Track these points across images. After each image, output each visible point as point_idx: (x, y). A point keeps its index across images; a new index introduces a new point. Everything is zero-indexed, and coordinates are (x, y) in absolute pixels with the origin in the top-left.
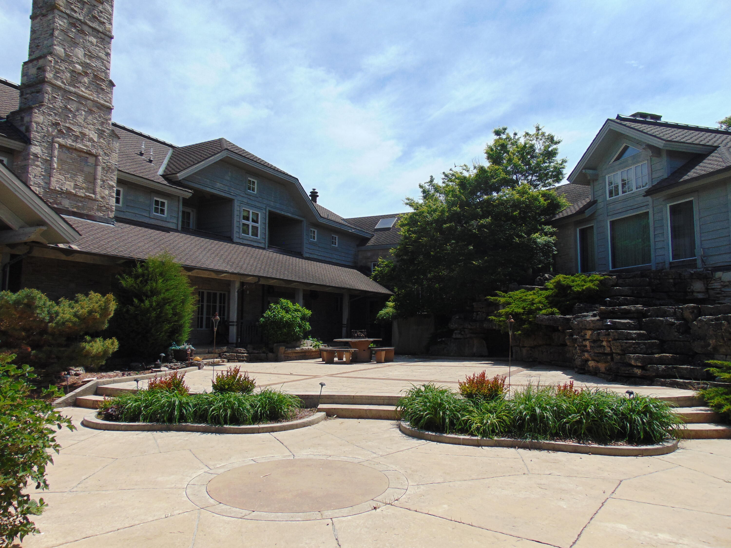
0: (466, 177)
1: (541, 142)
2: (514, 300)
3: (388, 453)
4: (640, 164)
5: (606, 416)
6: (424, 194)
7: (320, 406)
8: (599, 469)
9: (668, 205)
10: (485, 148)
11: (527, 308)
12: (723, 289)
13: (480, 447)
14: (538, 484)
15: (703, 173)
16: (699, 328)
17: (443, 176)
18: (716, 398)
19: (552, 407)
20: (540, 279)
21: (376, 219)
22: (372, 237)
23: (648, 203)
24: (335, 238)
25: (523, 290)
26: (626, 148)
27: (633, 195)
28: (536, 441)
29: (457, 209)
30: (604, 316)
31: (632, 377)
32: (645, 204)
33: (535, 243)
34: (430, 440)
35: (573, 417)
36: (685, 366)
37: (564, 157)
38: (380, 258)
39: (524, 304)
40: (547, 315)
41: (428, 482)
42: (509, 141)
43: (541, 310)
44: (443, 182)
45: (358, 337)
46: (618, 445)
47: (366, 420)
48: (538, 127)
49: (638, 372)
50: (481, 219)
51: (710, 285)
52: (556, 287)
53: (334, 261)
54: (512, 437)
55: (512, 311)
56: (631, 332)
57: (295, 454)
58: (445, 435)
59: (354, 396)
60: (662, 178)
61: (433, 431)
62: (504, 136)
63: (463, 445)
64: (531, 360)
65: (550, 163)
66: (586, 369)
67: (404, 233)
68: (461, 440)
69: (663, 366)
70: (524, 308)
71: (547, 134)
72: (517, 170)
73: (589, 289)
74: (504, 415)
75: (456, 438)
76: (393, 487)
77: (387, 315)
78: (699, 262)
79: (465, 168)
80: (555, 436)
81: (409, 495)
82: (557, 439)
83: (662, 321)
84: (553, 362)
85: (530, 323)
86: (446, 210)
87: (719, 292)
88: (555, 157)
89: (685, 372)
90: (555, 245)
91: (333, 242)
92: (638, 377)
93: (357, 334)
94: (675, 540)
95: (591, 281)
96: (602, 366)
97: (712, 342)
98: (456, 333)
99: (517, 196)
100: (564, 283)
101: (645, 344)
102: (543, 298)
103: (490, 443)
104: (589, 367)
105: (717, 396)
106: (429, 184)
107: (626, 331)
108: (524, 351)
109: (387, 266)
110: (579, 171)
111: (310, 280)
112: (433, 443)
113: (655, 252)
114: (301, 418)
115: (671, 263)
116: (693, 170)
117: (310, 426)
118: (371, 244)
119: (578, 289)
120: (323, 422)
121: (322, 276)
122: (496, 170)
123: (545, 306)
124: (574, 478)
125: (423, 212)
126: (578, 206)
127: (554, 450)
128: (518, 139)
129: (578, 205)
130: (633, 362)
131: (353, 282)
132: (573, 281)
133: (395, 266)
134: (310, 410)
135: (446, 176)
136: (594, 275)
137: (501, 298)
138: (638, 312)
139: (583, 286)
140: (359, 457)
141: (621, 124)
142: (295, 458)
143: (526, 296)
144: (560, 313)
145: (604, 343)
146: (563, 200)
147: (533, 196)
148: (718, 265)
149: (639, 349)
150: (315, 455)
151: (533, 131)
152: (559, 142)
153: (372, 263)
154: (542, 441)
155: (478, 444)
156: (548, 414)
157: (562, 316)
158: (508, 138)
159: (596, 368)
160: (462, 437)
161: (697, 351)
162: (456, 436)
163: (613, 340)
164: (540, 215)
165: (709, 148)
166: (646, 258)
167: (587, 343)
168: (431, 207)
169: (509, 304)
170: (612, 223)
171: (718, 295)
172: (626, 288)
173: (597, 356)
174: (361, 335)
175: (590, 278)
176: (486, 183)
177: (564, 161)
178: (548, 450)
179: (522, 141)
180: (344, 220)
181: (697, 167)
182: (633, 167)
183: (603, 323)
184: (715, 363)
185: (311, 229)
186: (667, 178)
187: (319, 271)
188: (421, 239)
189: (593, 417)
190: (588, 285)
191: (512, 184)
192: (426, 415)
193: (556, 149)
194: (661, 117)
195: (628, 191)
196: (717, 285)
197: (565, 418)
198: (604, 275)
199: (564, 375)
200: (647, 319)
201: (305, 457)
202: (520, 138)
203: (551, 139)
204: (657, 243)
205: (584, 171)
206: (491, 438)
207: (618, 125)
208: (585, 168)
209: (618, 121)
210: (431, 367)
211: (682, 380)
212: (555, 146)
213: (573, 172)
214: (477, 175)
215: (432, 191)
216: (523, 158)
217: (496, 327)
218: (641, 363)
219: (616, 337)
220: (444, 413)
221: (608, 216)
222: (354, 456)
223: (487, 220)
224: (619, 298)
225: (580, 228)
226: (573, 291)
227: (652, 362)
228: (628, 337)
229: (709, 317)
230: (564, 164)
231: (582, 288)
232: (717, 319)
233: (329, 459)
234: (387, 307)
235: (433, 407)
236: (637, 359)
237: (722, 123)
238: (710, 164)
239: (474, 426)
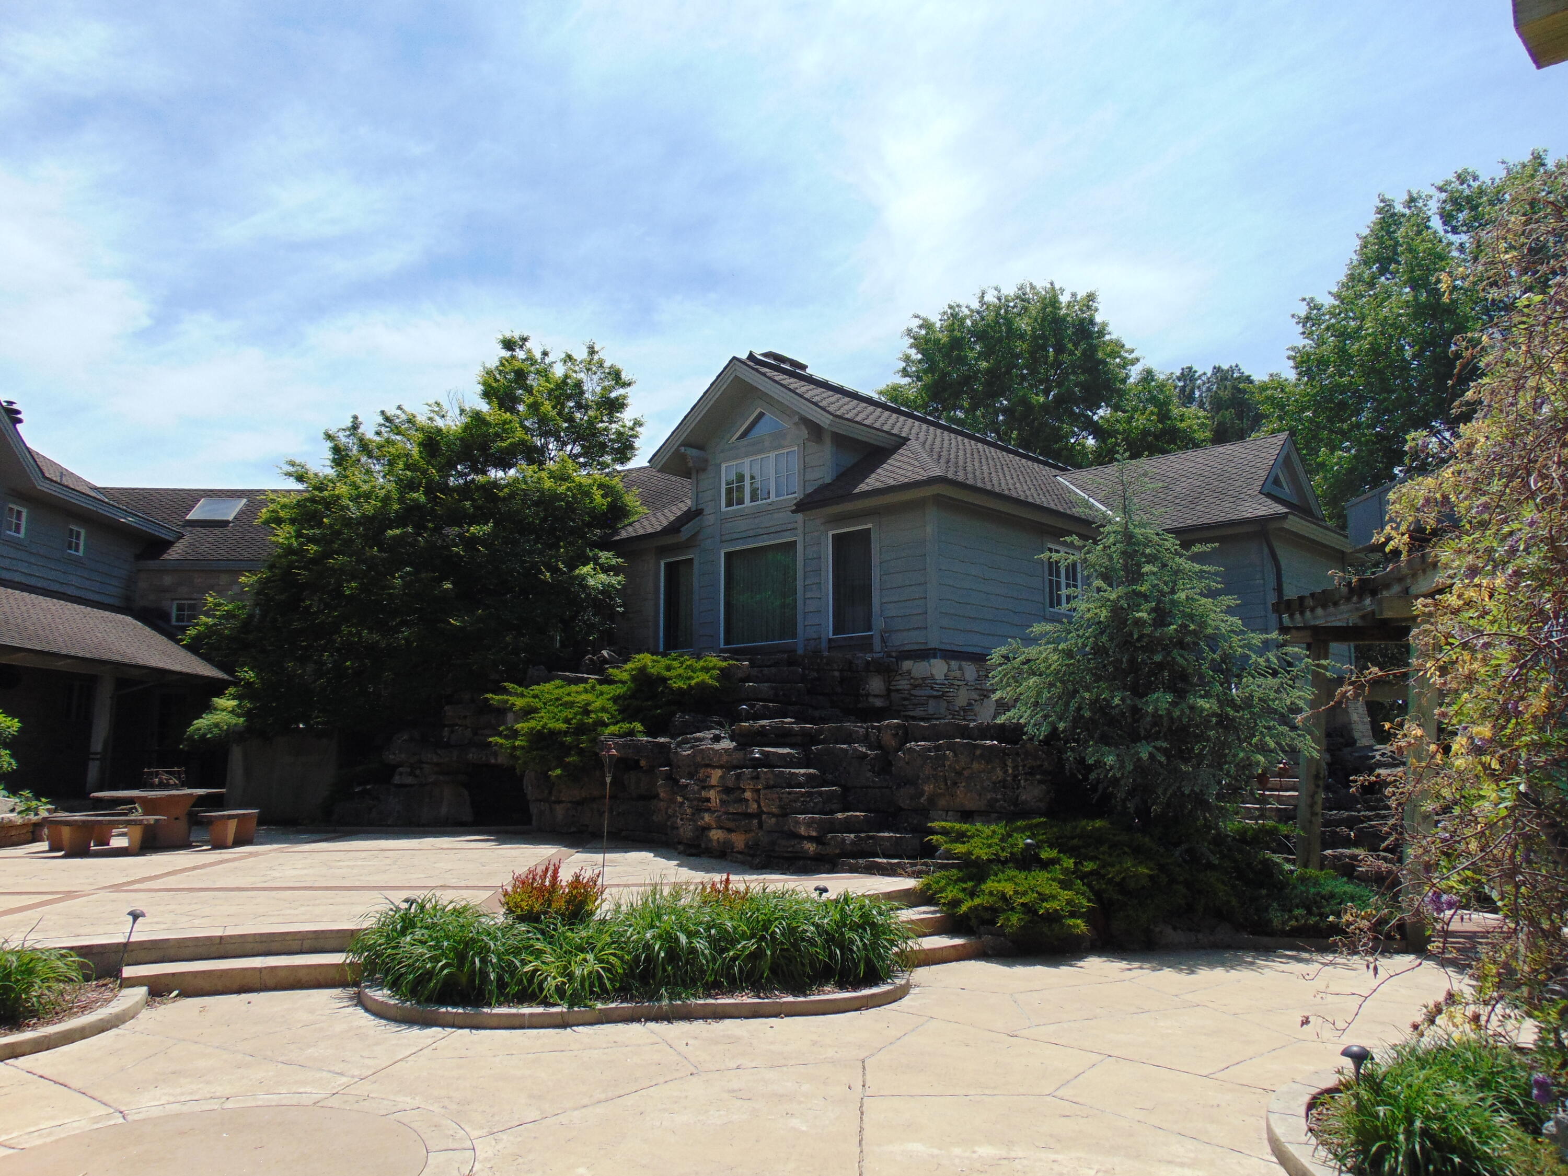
0: (441, 430)
1: (595, 378)
2: (545, 704)
3: (373, 1070)
4: (785, 451)
5: (803, 940)
6: (335, 454)
7: (128, 972)
8: (814, 1043)
9: (830, 534)
10: (478, 373)
11: (574, 721)
12: (913, 692)
13: (569, 1030)
14: (729, 1091)
15: (892, 482)
16: (907, 763)
17: (381, 420)
18: (950, 888)
19: (708, 929)
20: (591, 660)
21: (191, 497)
22: (180, 538)
23: (795, 525)
24: (78, 534)
25: (558, 682)
26: (761, 415)
27: (770, 508)
28: (679, 1002)
29: (419, 496)
30: (745, 741)
31: (800, 858)
32: (790, 526)
33: (585, 587)
34: (453, 1026)
35: (744, 947)
36: (886, 834)
37: (637, 415)
38: (211, 596)
39: (569, 713)
40: (621, 736)
41: (510, 1125)
42: (532, 365)
43: (606, 725)
44: (378, 433)
45: (163, 786)
46: (825, 994)
47: (262, 994)
48: (593, 348)
49: (811, 847)
50: (470, 525)
51: (893, 683)
52: (634, 678)
53: (70, 591)
54: (632, 999)
55: (543, 727)
56: (797, 771)
57: (122, 1109)
58: (486, 1010)
59: (221, 937)
60: (820, 482)
61: (455, 1005)
62: (521, 355)
63: (529, 1028)
64: (573, 829)
65: (611, 422)
66: (703, 846)
67: (287, 538)
68: (527, 1018)
69: (852, 836)
70: (567, 721)
71: (607, 364)
72: (546, 429)
73: (702, 686)
74: (611, 954)
75: (514, 1015)
76: (437, 1148)
77: (216, 731)
78: (877, 644)
79: (437, 409)
80: (714, 987)
81: (487, 1160)
82: (717, 994)
83: (846, 750)
84: (624, 833)
85: (581, 752)
86: (395, 495)
87: (908, 696)
88: (621, 413)
89: (888, 844)
90: (622, 592)
91: (71, 543)
92: (811, 859)
93: (160, 778)
94: (1004, 1153)
95: (706, 669)
96: (739, 840)
97: (928, 788)
98: (401, 774)
99: (548, 484)
100: (652, 670)
101: (820, 794)
102: (608, 700)
103: (589, 1016)
104: (711, 840)
105: (949, 884)
106: (348, 433)
107: (788, 770)
108: (560, 811)
109: (229, 615)
110: (672, 451)
111: (13, 637)
112: (460, 1031)
113: (805, 618)
114: (84, 1009)
115: (830, 640)
116: (873, 476)
117: (117, 1026)
118: (176, 556)
119: (681, 684)
120: (145, 1014)
121: (44, 630)
122: (505, 422)
123: (613, 717)
124: (785, 1068)
125: (338, 497)
126: (666, 518)
127: (715, 1018)
128: (551, 365)
129: (664, 514)
130: (802, 831)
131: (127, 646)
132: (669, 668)
133: (251, 616)
134: (98, 986)
135: (387, 419)
136: (710, 658)
137: (515, 698)
138: (804, 733)
139: (690, 678)
140: (308, 1090)
141: (757, 370)
142: (129, 1118)
143: (569, 694)
144: (644, 733)
145: (748, 795)
146: (632, 500)
147: (580, 485)
148: (907, 648)
149: (812, 804)
150: (184, 1103)
151: (581, 354)
152: (629, 384)
153: (175, 602)
154: (693, 1001)
155: (563, 1023)
156: (701, 945)
157: (650, 739)
158: (531, 359)
159: (724, 843)
160: (526, 1010)
161: (902, 805)
162: (513, 1011)
163: (765, 788)
164: (589, 525)
165: (893, 438)
166: (788, 627)
167: (712, 794)
168: (357, 488)
169: (535, 710)
170: (728, 556)
171: (906, 703)
172: (766, 684)
173: (734, 820)
174: (171, 782)
175: (701, 663)
176: (484, 448)
177: (638, 423)
178: (705, 1017)
179: (559, 371)
180: (96, 489)
181: (879, 471)
182: (772, 455)
183: (745, 754)
184: (943, 827)
185: (11, 506)
186: (829, 484)
187: (34, 616)
188: (334, 559)
189: (782, 943)
190: (701, 678)
191: (535, 456)
192: (443, 968)
193: (625, 397)
194: (807, 367)
195: (762, 499)
196: (903, 684)
197: (728, 950)
198: (725, 659)
199: (659, 859)
200: (820, 747)
201: (155, 1112)
202: (555, 362)
203: (616, 375)
204: (807, 601)
205: (683, 449)
206: (590, 1007)
207: (751, 371)
208: (686, 444)
209: (751, 364)
210: (364, 854)
211: (885, 861)
212: (621, 391)
213: (661, 448)
214: (466, 428)
215: (355, 451)
216: (559, 403)
217: (496, 759)
218: (816, 831)
219: (772, 783)
220: (484, 961)
221: (722, 542)
222: (294, 1090)
223: (485, 528)
224: (755, 705)
225: (668, 560)
226: (671, 689)
227: (836, 827)
228: (792, 782)
229: (923, 743)
230: (638, 429)
231: (687, 682)
232: (938, 748)
233: (229, 1105)
234: (216, 709)
235: (454, 949)
236: (809, 824)
237: (881, 393)
238: (900, 468)
239: (551, 984)
